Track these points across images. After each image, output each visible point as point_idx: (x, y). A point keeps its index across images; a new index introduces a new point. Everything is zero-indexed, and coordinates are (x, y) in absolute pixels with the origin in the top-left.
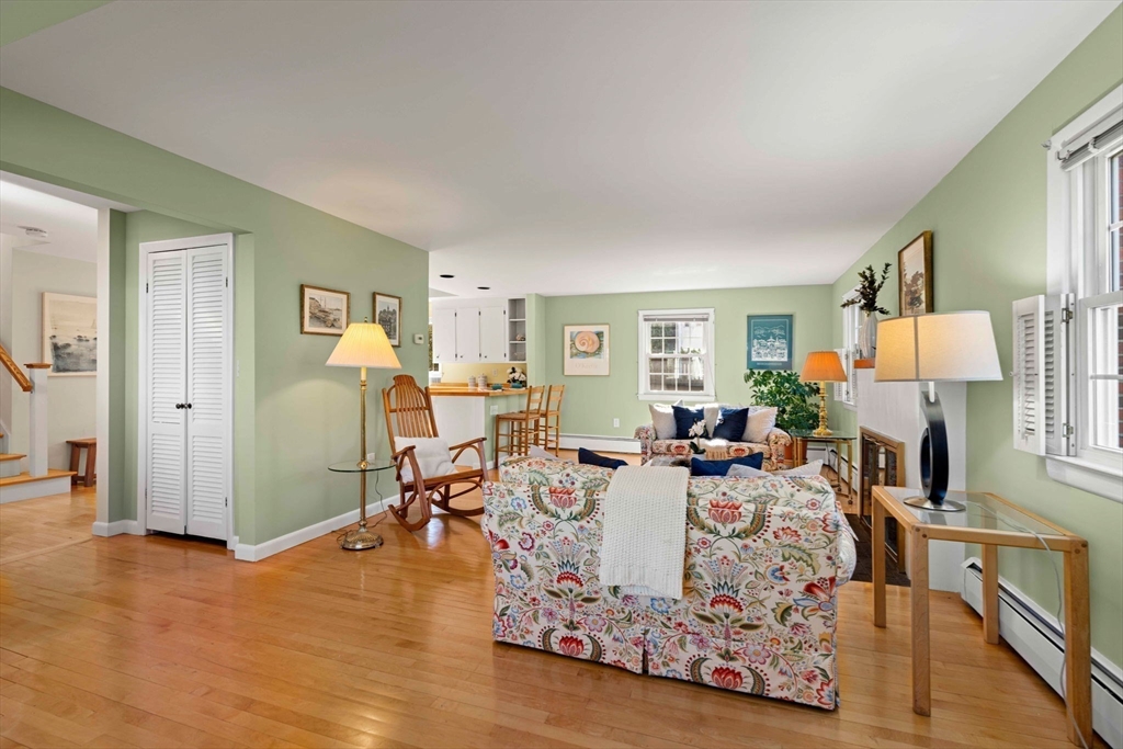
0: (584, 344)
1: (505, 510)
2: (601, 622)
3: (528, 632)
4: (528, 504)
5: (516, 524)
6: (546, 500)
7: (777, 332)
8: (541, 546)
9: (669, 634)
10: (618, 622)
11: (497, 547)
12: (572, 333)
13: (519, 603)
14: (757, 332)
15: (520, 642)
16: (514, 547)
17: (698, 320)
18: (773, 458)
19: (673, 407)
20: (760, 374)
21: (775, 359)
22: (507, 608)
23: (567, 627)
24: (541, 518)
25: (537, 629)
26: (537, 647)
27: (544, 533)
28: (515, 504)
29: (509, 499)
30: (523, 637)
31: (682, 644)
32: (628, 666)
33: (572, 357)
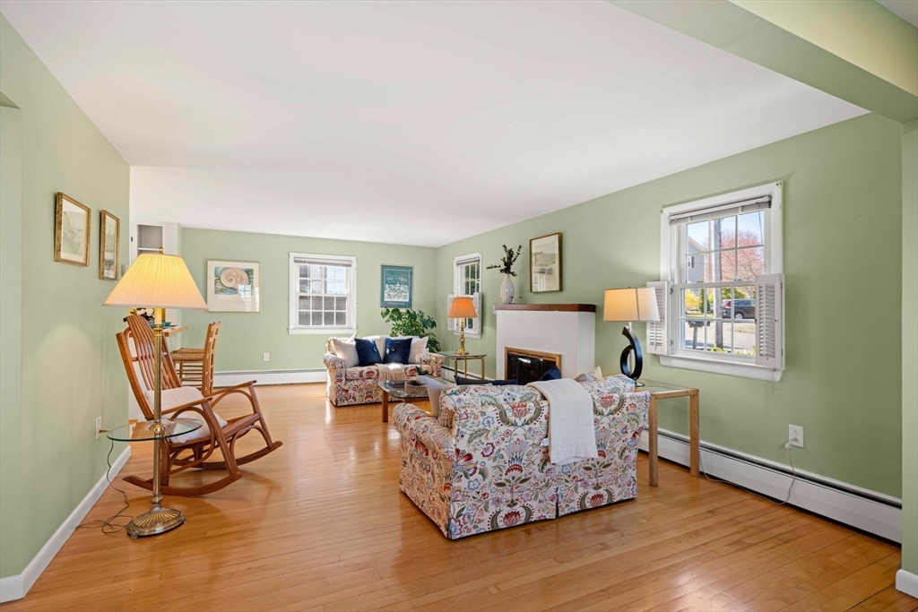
0: (231, 280)
1: (476, 429)
2: (531, 494)
3: (480, 521)
4: (495, 420)
5: (483, 439)
6: (509, 414)
7: (402, 279)
8: (499, 450)
9: (570, 485)
10: (541, 489)
11: (462, 462)
12: (216, 269)
13: (473, 501)
14: (388, 279)
15: (474, 532)
16: (477, 457)
17: (343, 265)
18: (434, 374)
19: (356, 340)
20: (393, 311)
21: (401, 300)
22: (463, 509)
23: (509, 506)
24: (504, 428)
25: (487, 516)
26: (487, 530)
27: (503, 439)
28: (485, 422)
29: (481, 419)
30: (475, 527)
31: (576, 489)
32: (548, 517)
33: (216, 292)
